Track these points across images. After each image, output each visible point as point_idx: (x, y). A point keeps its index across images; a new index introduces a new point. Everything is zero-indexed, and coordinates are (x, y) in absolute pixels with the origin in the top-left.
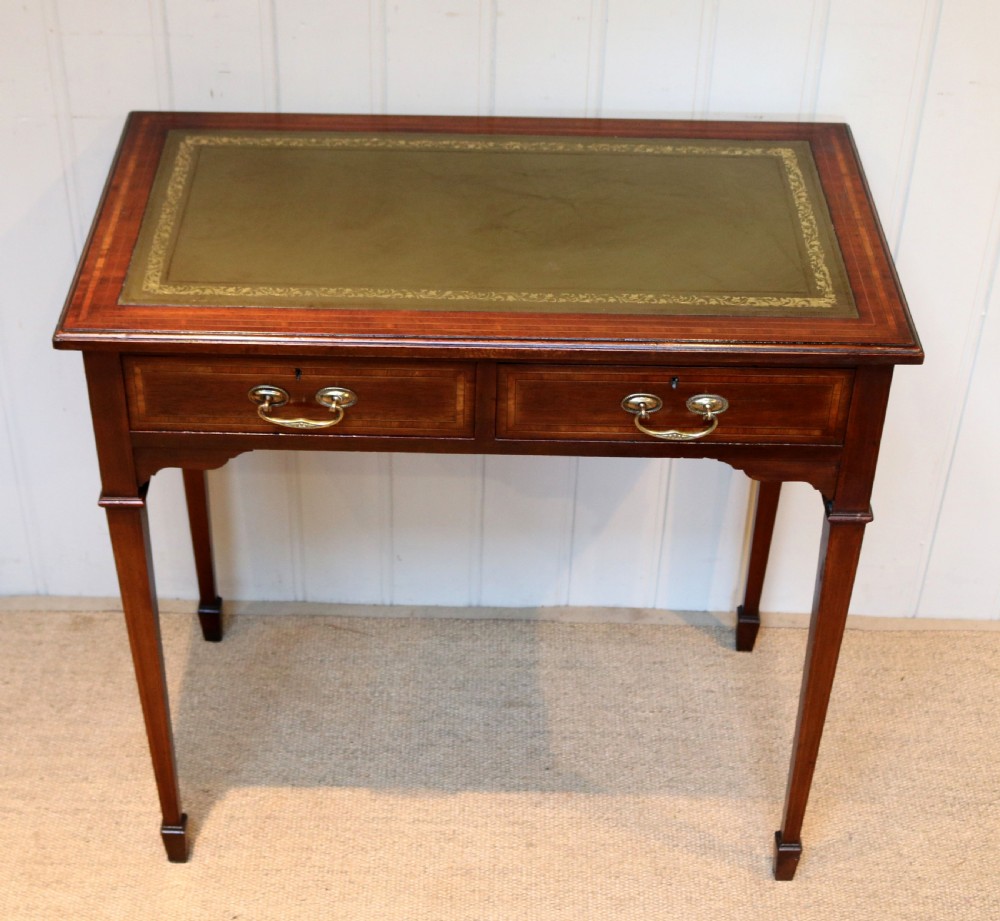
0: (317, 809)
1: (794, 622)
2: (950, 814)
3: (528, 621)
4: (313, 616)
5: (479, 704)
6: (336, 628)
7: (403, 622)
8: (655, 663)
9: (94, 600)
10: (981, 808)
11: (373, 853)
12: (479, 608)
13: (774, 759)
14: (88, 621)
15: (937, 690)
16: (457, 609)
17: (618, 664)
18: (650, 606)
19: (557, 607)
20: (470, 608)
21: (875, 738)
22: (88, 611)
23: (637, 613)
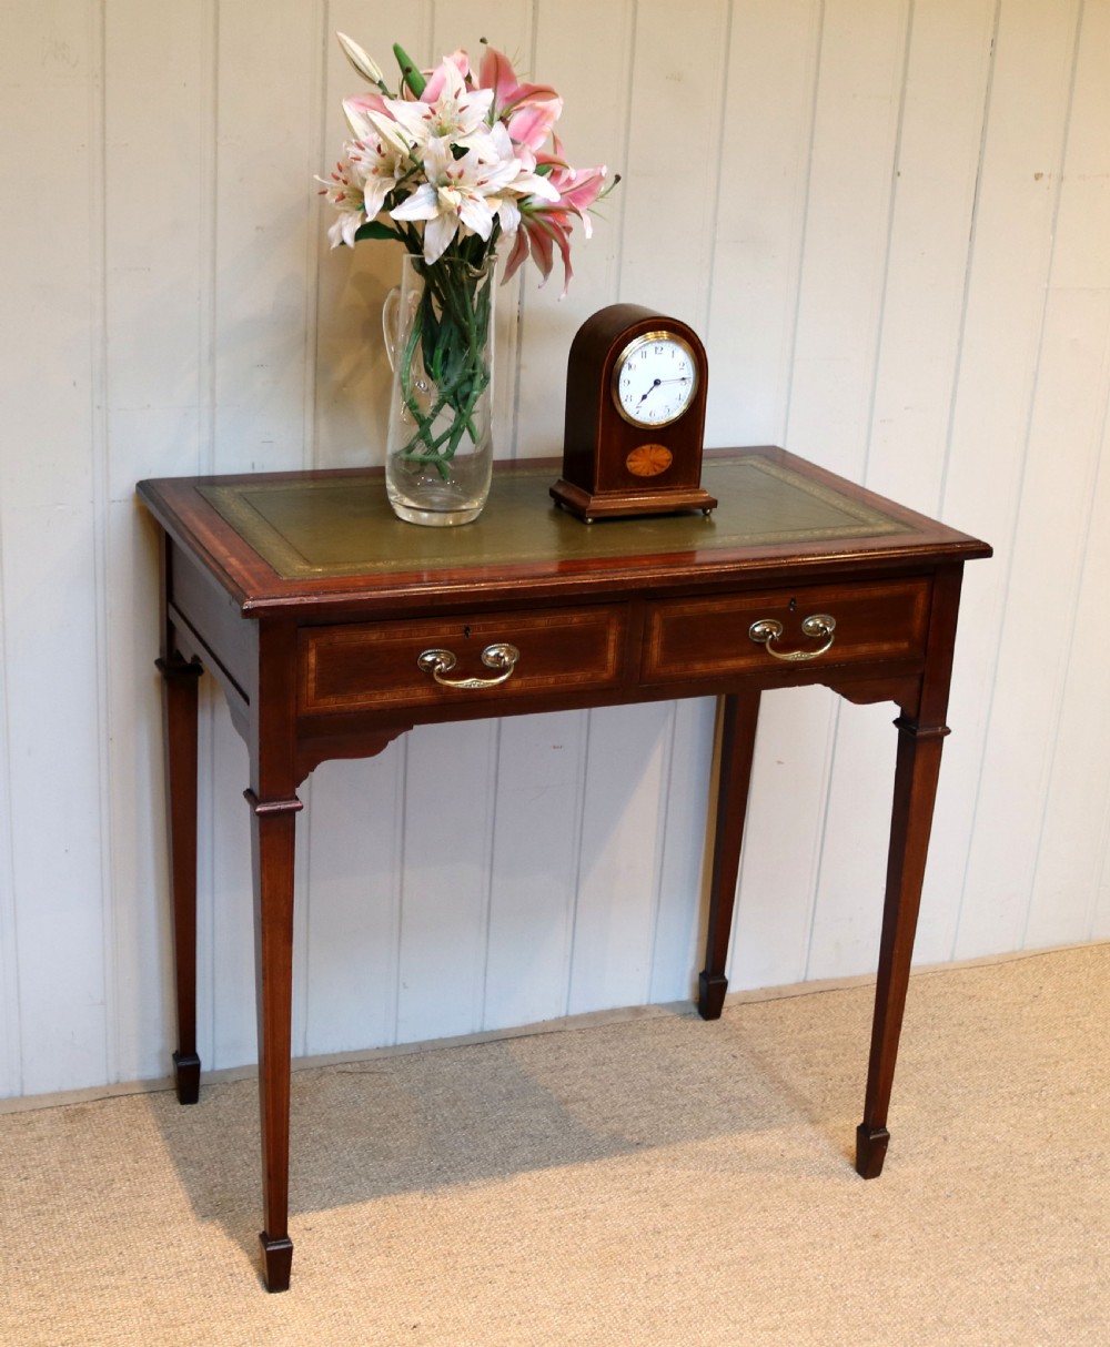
0: (436, 1221)
1: (779, 994)
2: (1013, 1104)
3: (536, 1035)
4: (321, 1068)
5: (536, 1107)
6: (351, 1073)
7: (414, 1056)
8: (677, 1047)
9: (77, 1092)
10: (1036, 1095)
11: (518, 1244)
12: (482, 1033)
13: (837, 1095)
14: (83, 1111)
15: (936, 1021)
16: (463, 1037)
17: (645, 1053)
18: (644, 1003)
19: (558, 1020)
20: (473, 1035)
21: (910, 1064)
22: (77, 1103)
23: (637, 1011)
